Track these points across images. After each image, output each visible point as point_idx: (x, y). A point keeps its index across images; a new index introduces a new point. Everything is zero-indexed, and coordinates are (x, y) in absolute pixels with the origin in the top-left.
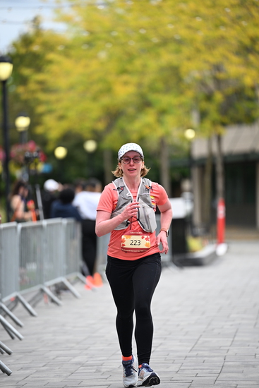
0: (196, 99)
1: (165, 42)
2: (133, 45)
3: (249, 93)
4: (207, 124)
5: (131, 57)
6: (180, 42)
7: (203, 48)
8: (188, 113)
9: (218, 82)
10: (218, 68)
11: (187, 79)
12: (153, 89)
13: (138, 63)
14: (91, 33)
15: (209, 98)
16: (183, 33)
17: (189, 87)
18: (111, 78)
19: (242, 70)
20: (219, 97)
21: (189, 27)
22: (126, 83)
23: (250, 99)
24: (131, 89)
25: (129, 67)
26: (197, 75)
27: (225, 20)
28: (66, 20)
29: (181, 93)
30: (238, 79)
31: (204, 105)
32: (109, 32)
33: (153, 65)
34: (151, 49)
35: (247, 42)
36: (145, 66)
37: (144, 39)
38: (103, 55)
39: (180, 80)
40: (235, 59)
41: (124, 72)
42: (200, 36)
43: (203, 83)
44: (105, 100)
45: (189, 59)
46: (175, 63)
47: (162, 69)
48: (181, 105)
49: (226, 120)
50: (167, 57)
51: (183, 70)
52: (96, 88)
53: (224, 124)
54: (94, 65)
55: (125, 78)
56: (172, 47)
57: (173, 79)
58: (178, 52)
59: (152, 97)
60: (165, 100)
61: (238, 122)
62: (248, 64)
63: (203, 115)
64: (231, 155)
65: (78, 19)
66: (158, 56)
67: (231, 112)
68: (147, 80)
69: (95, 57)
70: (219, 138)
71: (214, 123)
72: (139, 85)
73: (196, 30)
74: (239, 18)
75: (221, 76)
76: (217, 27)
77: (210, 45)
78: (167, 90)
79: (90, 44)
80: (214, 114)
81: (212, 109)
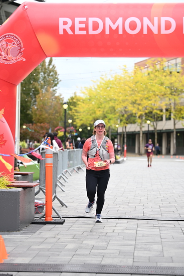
0: (119, 116)
1: (111, 100)
2: (102, 100)
3: (134, 115)
4: (122, 123)
5: (101, 104)
6: (115, 100)
7: (121, 102)
8: (117, 120)
9: (125, 111)
10: (126, 108)
11: (117, 110)
12: (107, 113)
13: (103, 105)
14: (90, 97)
15: (123, 116)
16: (116, 97)
17: (117, 112)
18: (95, 109)
19: (132, 108)
20: (126, 116)
21: (118, 96)
22: (100, 111)
23: (134, 117)
24: (101, 113)
25: (101, 106)
26: (120, 109)
27: (128, 94)
28: (84, 93)
29: (115, 114)
30: (131, 111)
31: (121, 118)
32: (95, 97)
33: (107, 106)
34: (107, 102)
35: (134, 101)
36: (105, 106)
37: (105, 99)
38: (93, 103)
39: (115, 110)
40: (131, 105)
41: (100, 108)
42: (121, 98)
43: (121, 112)
44: (94, 116)
45: (118, 105)
46: (114, 106)
47: (110, 107)
48: (114, 118)
49: (127, 122)
50: (111, 104)
51: (116, 108)
52: (91, 112)
53: (127, 123)
54: (91, 105)
55: (99, 109)
56: (113, 101)
57: (113, 110)
58: (114, 103)
59: (107, 115)
60: (110, 116)
61: (131, 123)
62: (134, 107)
63: (121, 121)
64: (128, 132)
65: (87, 93)
66: (109, 103)
67: (129, 120)
68: (105, 111)
69: (91, 103)
70: (125, 127)
71: (124, 123)
72: (104, 111)
73: (120, 97)
74: (132, 94)
75: (127, 110)
76: (126, 96)
77: (124, 101)
78: (111, 113)
79: (90, 100)
80: (124, 121)
81: (124, 119)
